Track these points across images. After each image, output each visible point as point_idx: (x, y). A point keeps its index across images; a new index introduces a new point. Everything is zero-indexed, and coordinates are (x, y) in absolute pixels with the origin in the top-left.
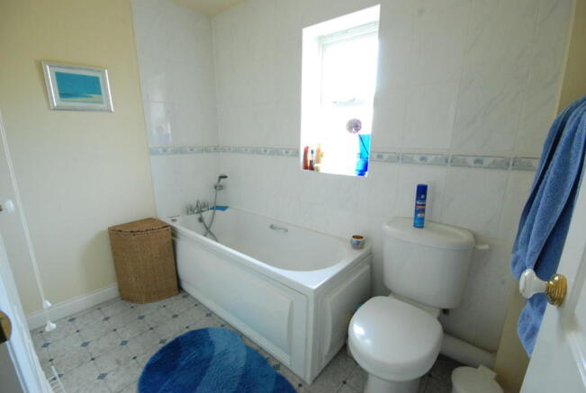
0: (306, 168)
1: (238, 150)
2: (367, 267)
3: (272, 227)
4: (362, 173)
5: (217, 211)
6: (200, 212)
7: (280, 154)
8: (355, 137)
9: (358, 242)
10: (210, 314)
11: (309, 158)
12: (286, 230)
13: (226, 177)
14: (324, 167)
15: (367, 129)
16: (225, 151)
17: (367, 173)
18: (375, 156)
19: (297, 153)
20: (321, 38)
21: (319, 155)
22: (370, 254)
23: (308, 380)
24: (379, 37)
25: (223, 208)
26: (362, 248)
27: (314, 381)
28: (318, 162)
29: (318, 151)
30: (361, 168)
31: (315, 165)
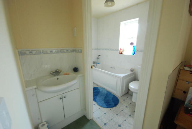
0: (120, 53)
1: (103, 49)
2: (134, 76)
3: (111, 67)
4: (134, 54)
5: (98, 64)
6: (94, 64)
7: (114, 50)
8: (132, 46)
9: (132, 70)
10: (97, 85)
11: (121, 51)
12: (115, 68)
13: (100, 56)
14: (124, 53)
15: (135, 44)
16: (99, 49)
17: (135, 55)
18: (136, 50)
19: (118, 50)
20: (125, 23)
21: (123, 50)
22: (135, 73)
23: (120, 96)
24: (139, 23)
25: (99, 63)
26: (133, 71)
27: (121, 97)
28: (123, 52)
29: (123, 49)
30: (133, 53)
31: (122, 53)
